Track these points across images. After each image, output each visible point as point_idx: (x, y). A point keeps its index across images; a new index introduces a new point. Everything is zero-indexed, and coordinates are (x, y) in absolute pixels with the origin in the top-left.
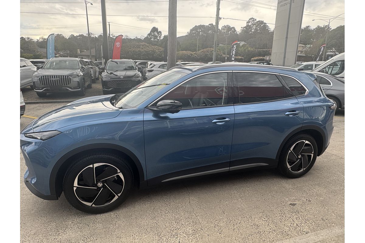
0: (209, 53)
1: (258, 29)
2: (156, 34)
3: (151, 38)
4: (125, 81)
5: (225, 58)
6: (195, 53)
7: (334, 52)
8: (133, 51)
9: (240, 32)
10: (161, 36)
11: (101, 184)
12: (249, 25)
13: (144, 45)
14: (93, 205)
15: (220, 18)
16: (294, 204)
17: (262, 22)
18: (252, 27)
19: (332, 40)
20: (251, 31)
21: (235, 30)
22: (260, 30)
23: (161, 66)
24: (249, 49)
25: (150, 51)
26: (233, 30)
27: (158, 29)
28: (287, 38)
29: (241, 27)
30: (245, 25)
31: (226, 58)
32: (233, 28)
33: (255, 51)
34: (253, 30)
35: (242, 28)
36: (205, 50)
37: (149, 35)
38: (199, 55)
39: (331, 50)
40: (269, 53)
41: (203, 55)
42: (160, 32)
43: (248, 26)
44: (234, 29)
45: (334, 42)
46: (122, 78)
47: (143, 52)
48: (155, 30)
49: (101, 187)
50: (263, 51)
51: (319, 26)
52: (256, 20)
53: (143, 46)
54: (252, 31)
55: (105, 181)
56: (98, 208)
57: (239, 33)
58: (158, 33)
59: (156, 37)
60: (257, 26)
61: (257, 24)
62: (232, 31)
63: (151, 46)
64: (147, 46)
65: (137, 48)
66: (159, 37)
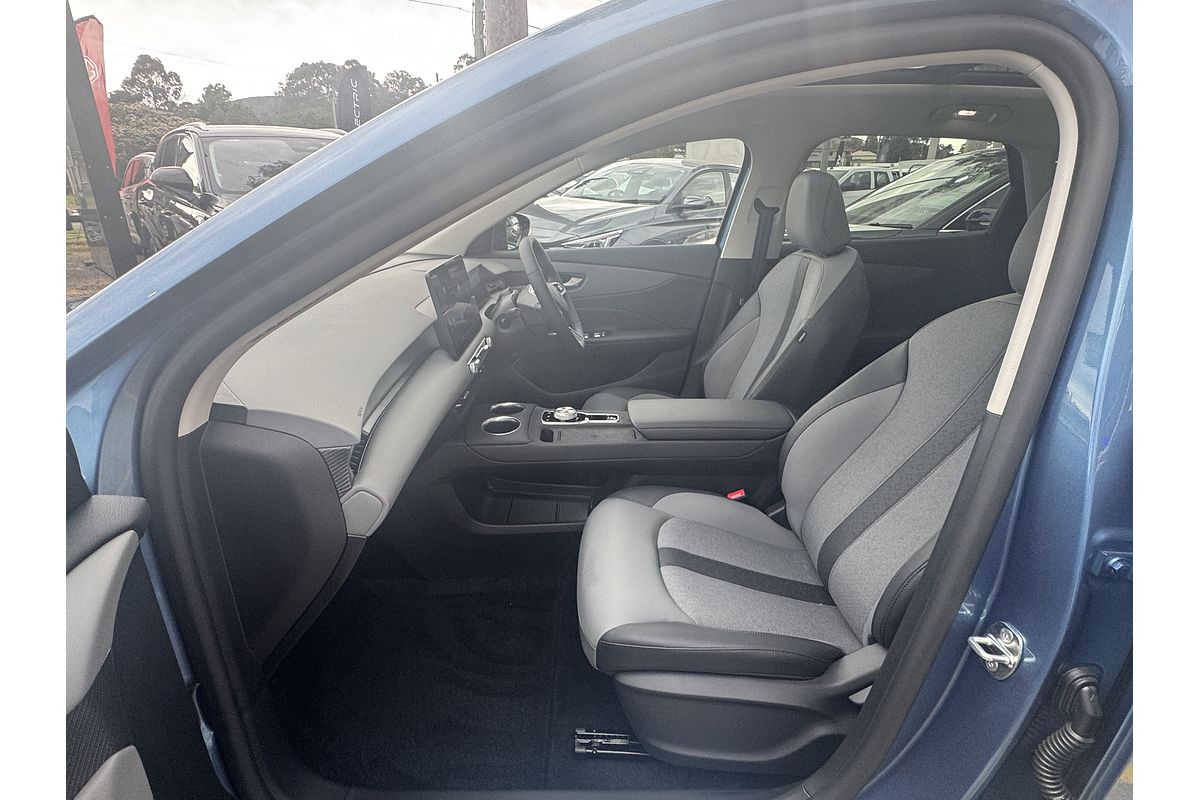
2: (157, 79)
10: (181, 88)
37: (130, 83)
42: (175, 76)
48: (148, 64)
58: (166, 80)
59: (159, 93)
63: (175, 117)
64: (159, 119)
65: (116, 122)
66: (171, 92)
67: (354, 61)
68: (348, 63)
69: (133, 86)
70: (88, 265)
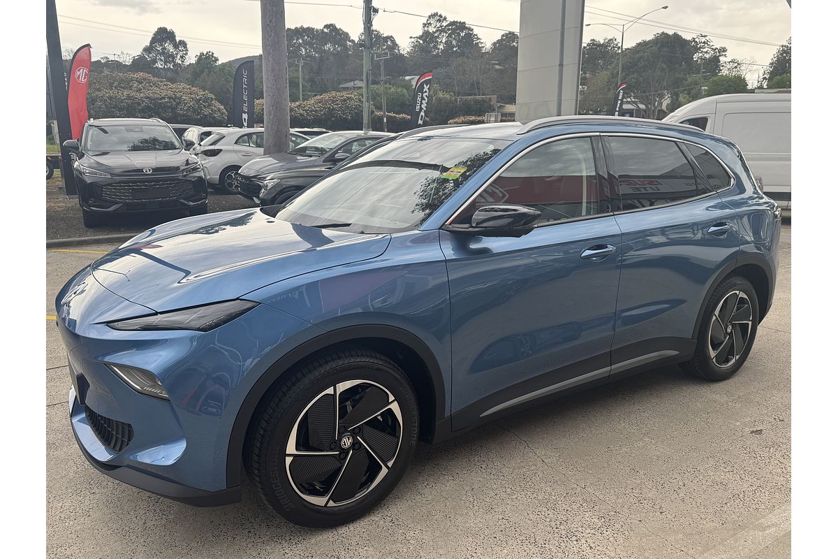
0: (338, 104)
1: (454, 42)
2: (171, 48)
3: (155, 61)
4: (157, 180)
5: (381, 119)
6: (299, 106)
7: (635, 102)
8: (110, 98)
9: (409, 50)
10: (186, 54)
11: (349, 439)
12: (431, 31)
13: (145, 79)
14: (331, 504)
15: (376, 11)
16: (757, 431)
17: (461, 26)
18: (438, 37)
19: (628, 75)
20: (435, 47)
21: (395, 45)
22: (457, 45)
23: (240, 140)
24: (441, 95)
25: (164, 98)
26: (389, 43)
27: (173, 32)
28: (561, 65)
29: (411, 37)
30: (420, 33)
31: (385, 120)
32: (388, 38)
33: (456, 100)
34: (441, 47)
35: (413, 40)
36: (326, 96)
37: (147, 50)
38: (311, 111)
39: (629, 100)
40: (490, 105)
41: (321, 111)
42: (183, 43)
43: (426, 34)
44: (393, 41)
45: (633, 80)
46: (148, 173)
47: (143, 101)
48: (163, 35)
49: (348, 450)
50: (476, 101)
51: (594, 40)
52: (445, 19)
53: (141, 83)
54: (439, 49)
55: (359, 431)
56: (342, 508)
57: (405, 52)
58: (176, 46)
59: (169, 58)
60: (450, 36)
61: (449, 30)
62: (388, 46)
63: (166, 83)
64: (154, 84)
65: (122, 87)
66: (179, 57)
67: (331, 25)
68: (326, 26)
69: (150, 53)
70: (60, 188)
